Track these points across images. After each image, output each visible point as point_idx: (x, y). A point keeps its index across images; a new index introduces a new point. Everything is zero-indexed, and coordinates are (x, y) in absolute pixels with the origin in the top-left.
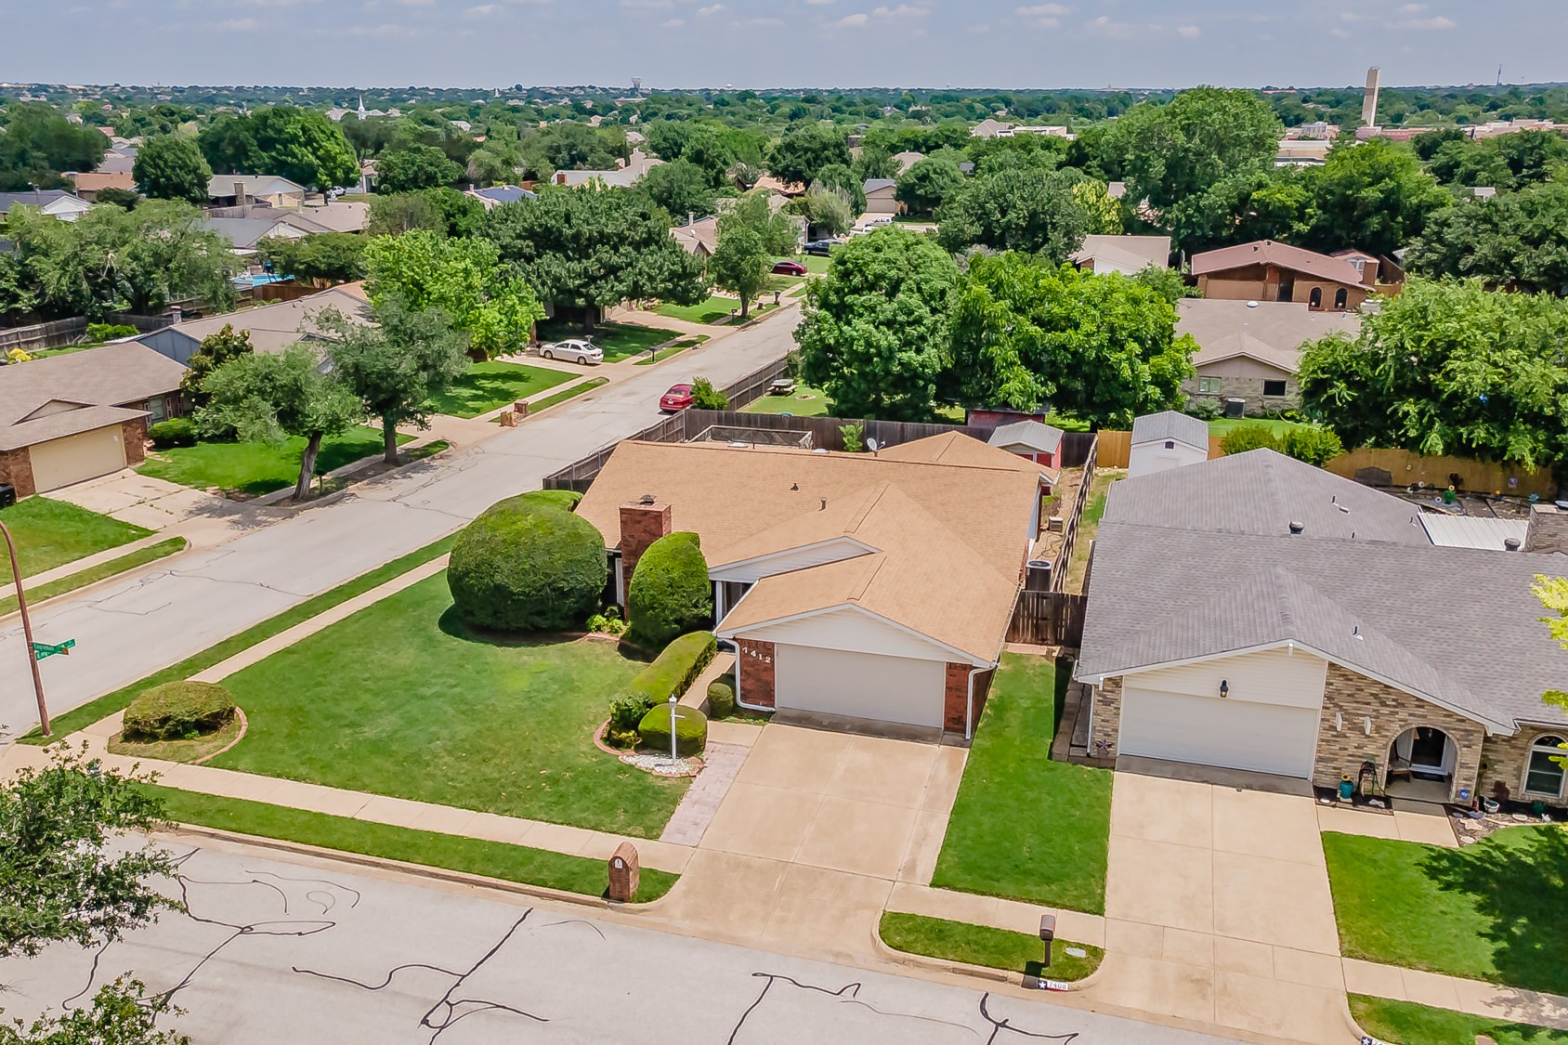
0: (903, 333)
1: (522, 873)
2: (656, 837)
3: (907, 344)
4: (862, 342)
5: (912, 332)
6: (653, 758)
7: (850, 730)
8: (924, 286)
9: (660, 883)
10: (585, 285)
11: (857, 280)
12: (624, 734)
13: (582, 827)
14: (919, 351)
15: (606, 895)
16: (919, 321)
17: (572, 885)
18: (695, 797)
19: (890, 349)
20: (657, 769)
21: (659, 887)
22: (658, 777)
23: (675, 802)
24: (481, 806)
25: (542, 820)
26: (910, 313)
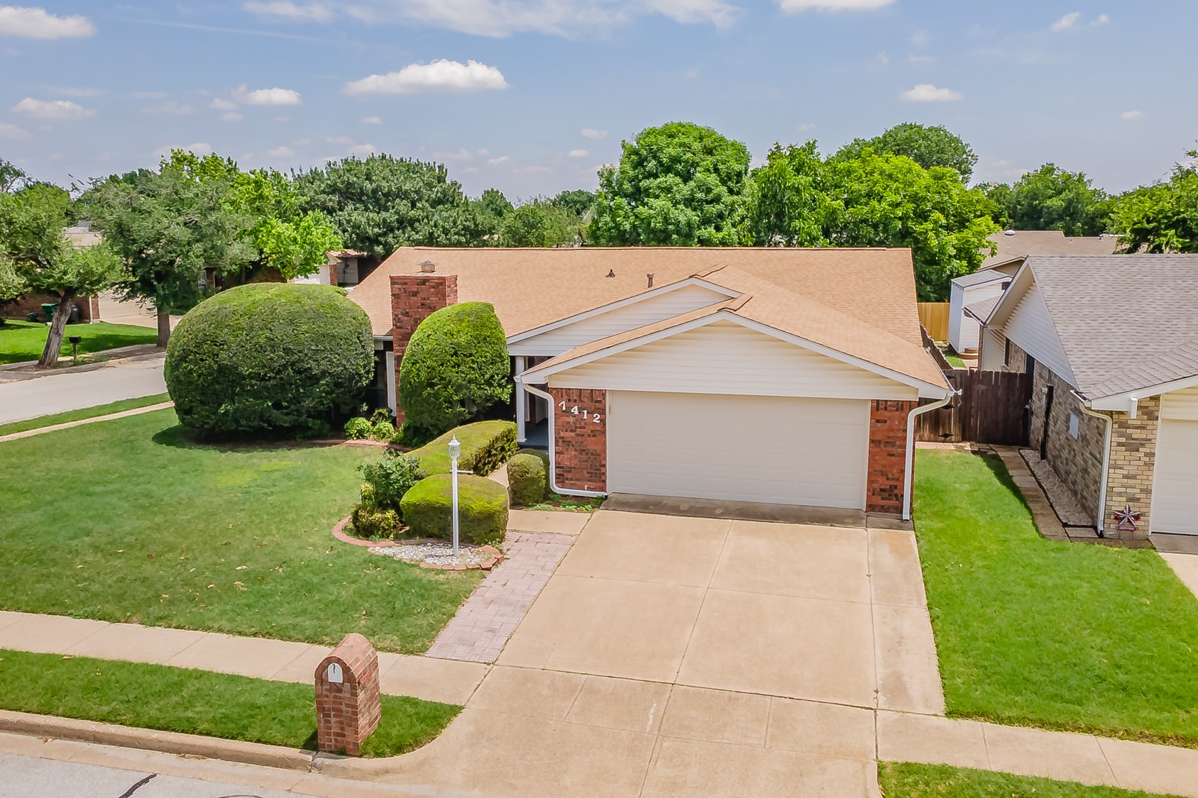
0: (702, 210)
1: (152, 711)
2: (422, 650)
3: (706, 222)
4: (660, 219)
5: (712, 209)
6: (421, 548)
7: (722, 514)
8: (721, 166)
9: (423, 720)
10: (385, 234)
11: (651, 165)
12: (378, 516)
13: (290, 638)
14: (718, 229)
15: (312, 744)
16: (717, 200)
17: (245, 728)
18: (489, 595)
19: (689, 224)
20: (430, 560)
21: (419, 727)
22: (428, 570)
23: (457, 601)
24: (118, 614)
25: (220, 630)
26: (709, 191)
